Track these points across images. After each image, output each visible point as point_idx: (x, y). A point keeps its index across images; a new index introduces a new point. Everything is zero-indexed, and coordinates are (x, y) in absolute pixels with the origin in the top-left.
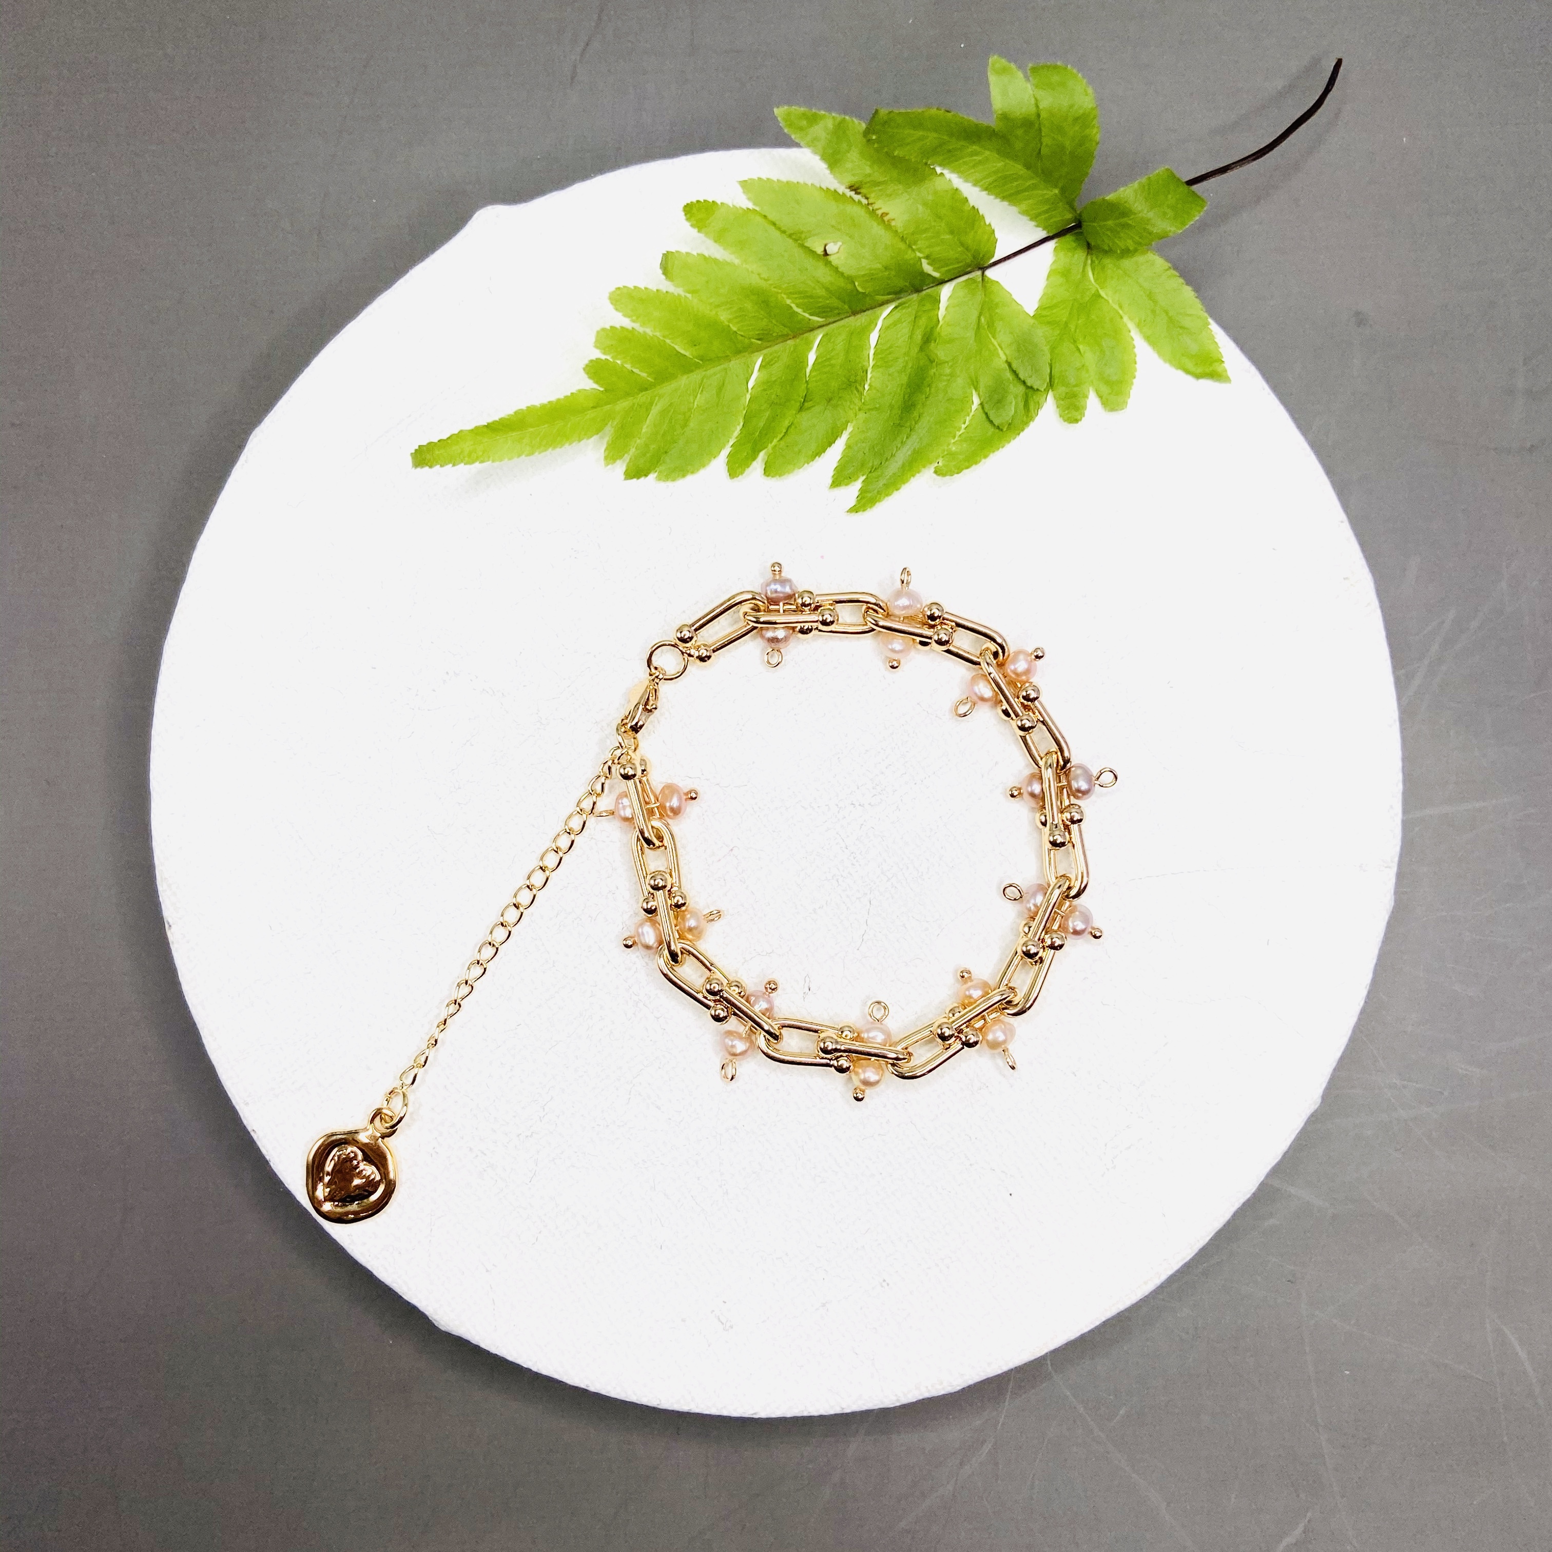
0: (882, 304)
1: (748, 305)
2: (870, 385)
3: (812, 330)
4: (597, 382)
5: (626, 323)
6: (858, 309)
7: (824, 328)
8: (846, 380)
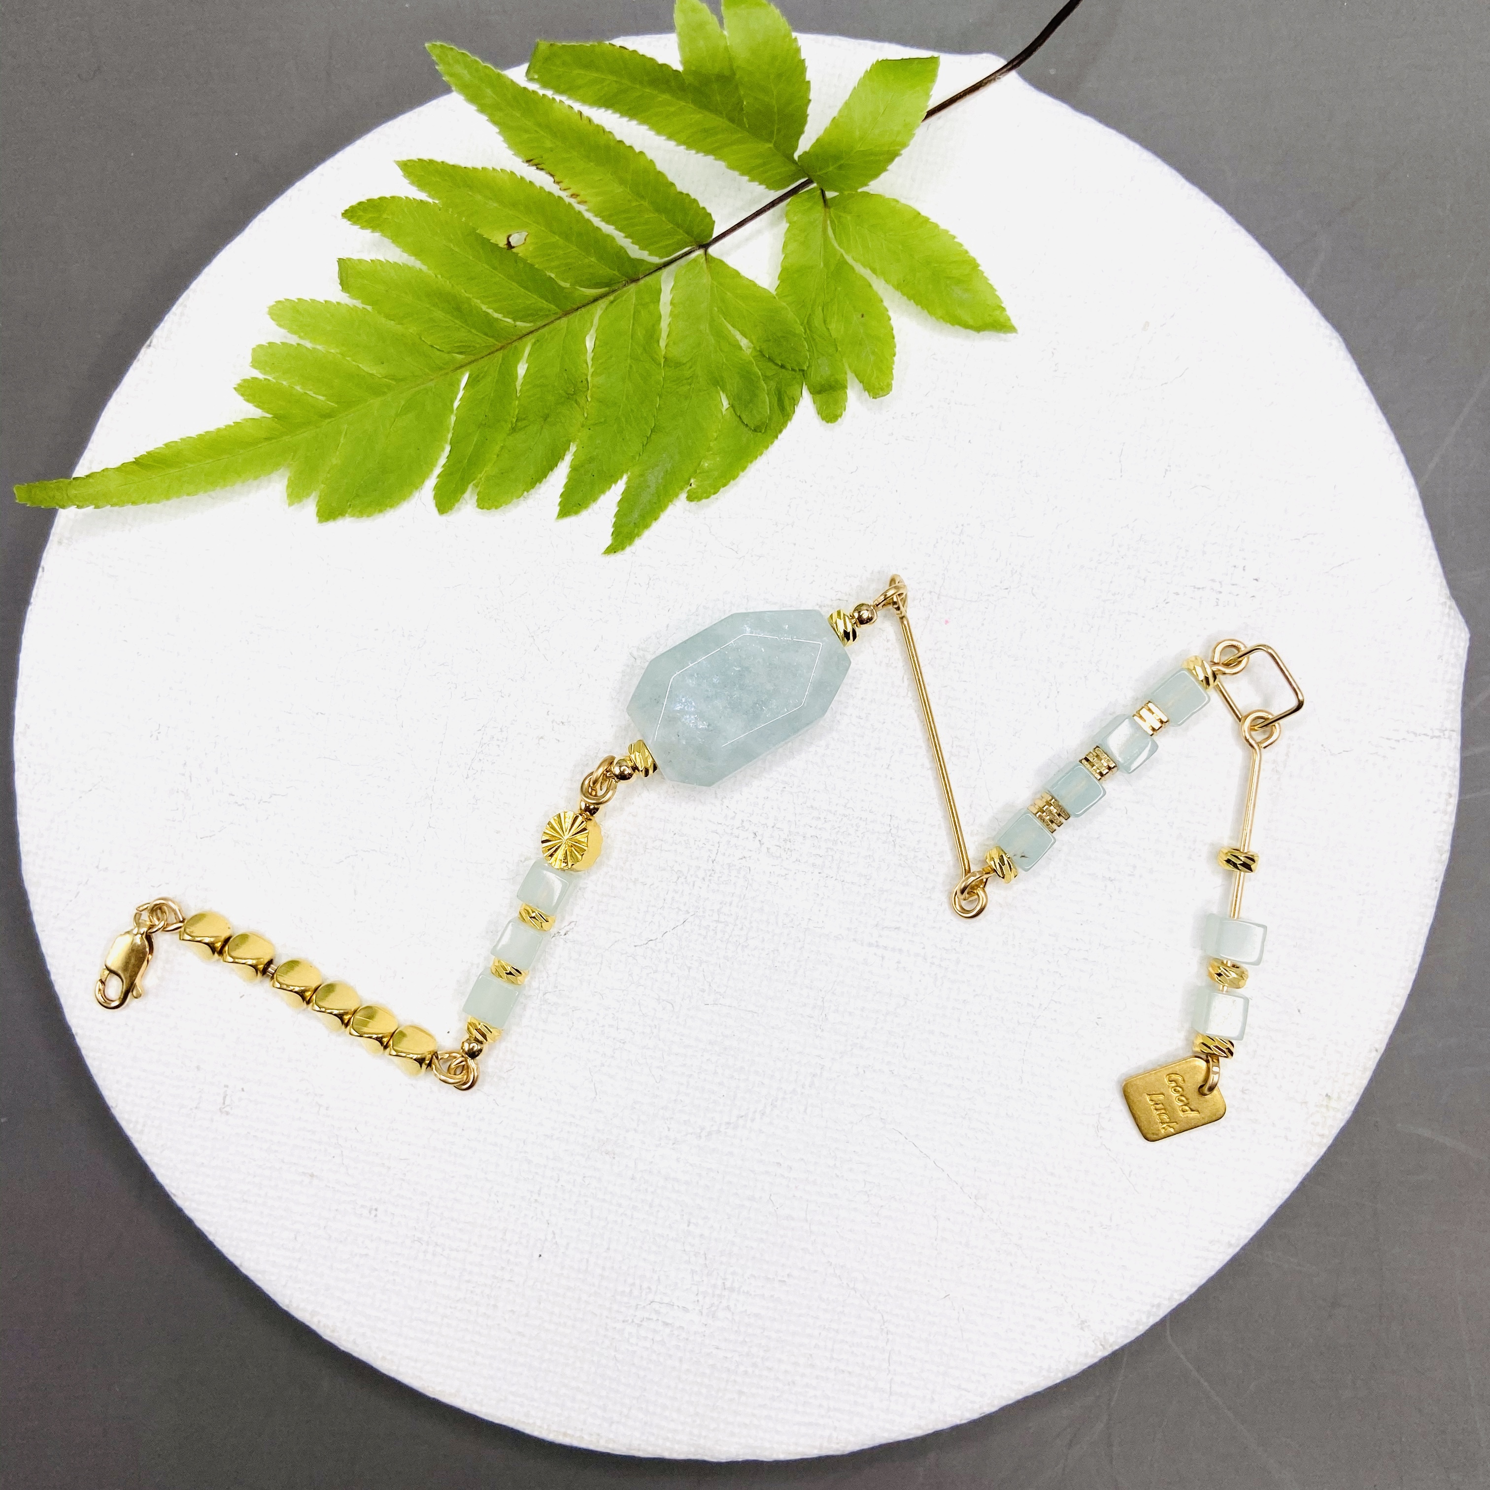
0: (596, 300)
1: (438, 314)
2: (592, 397)
3: (520, 338)
4: (258, 407)
5: (293, 340)
6: (569, 308)
7: (536, 334)
8: (564, 394)
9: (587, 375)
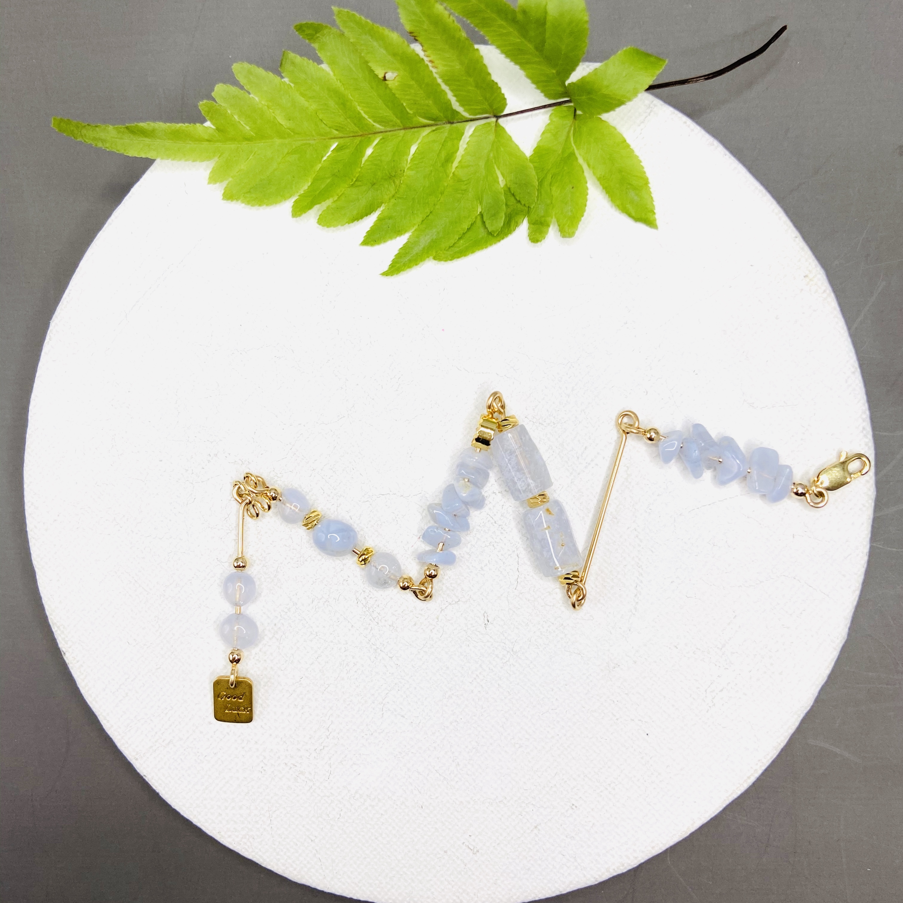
0: (425, 126)
1: (332, 103)
2: (403, 181)
3: (375, 133)
4: (211, 121)
6: (408, 126)
7: (382, 134)
8: (389, 175)
9: (405, 168)
